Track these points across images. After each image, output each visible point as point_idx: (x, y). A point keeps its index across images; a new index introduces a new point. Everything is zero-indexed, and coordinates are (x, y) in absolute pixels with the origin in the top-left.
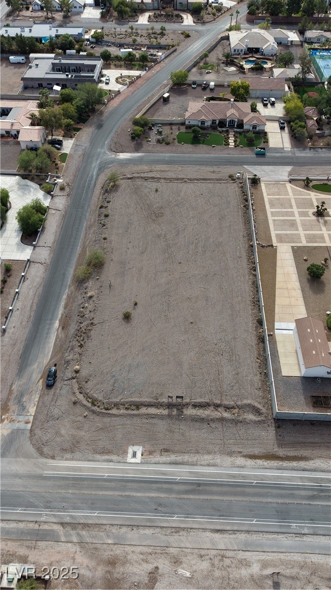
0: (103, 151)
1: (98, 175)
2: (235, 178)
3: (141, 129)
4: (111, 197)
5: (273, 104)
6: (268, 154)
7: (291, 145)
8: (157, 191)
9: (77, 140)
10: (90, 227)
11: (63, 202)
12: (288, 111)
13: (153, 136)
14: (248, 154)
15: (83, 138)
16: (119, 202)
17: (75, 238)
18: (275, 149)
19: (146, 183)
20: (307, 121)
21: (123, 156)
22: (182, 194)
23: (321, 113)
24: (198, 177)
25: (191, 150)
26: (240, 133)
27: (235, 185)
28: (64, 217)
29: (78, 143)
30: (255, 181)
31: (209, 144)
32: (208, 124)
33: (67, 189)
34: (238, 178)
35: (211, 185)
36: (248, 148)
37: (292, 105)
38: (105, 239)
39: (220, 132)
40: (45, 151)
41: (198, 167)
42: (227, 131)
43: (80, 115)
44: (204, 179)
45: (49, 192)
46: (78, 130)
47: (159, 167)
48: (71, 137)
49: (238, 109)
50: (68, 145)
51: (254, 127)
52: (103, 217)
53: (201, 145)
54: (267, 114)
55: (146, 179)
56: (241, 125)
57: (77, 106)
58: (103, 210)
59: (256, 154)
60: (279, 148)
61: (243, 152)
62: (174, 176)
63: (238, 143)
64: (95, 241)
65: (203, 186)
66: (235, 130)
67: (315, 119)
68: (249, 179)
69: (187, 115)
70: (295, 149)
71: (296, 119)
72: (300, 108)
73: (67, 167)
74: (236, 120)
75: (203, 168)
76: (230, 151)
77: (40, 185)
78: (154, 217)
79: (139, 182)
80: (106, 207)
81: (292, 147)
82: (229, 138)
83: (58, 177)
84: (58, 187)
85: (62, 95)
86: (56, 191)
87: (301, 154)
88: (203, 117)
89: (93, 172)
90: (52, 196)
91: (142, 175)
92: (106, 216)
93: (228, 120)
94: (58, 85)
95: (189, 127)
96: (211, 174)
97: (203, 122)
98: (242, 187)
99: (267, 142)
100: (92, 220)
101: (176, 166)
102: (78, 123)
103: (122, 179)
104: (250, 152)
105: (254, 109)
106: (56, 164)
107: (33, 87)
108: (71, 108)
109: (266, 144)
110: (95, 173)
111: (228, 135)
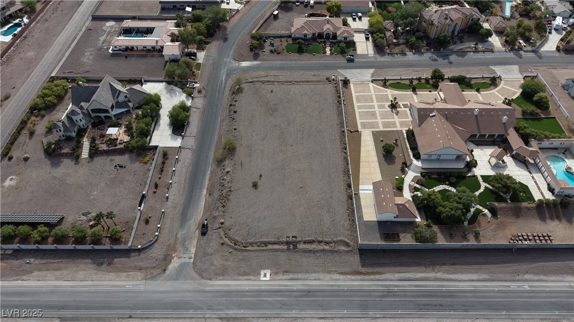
0: (228, 60)
1: (226, 80)
2: (331, 80)
3: (257, 42)
4: (237, 97)
5: (360, 18)
6: (356, 60)
7: (374, 52)
8: (272, 92)
9: (207, 52)
10: (223, 121)
11: (201, 102)
12: (371, 25)
13: (267, 47)
14: (341, 60)
15: (213, 50)
16: (244, 101)
17: (213, 129)
18: (362, 55)
19: (263, 86)
20: (386, 33)
21: (245, 64)
22: (291, 94)
23: (396, 26)
24: (303, 80)
25: (297, 58)
26: (335, 44)
27: (331, 85)
28: (203, 113)
29: (209, 54)
30: (346, 82)
31: (311, 53)
32: (310, 36)
33: (203, 92)
34: (333, 80)
35: (312, 86)
36: (341, 55)
37: (374, 20)
38: (235, 129)
39: (319, 43)
40: (185, 62)
41: (303, 72)
42: (324, 42)
43: (208, 31)
44: (307, 82)
45: (189, 95)
46: (208, 43)
47: (273, 73)
48: (203, 50)
49: (333, 25)
50: (201, 56)
51: (345, 38)
52: (232, 113)
53: (305, 54)
54: (356, 27)
55: (263, 82)
56: (335, 36)
57: (206, 25)
58: (232, 107)
59: (347, 60)
60: (364, 55)
61: (337, 59)
62: (284, 80)
63: (333, 51)
64: (228, 131)
65: (307, 87)
66: (331, 40)
67: (392, 31)
68: (341, 80)
69: (293, 30)
70: (377, 55)
71: (377, 32)
72: (380, 22)
73: (202, 74)
74: (331, 33)
75: (307, 72)
76: (327, 58)
77: (182, 89)
78: (270, 112)
79: (258, 85)
80: (234, 105)
81: (375, 54)
82: (326, 48)
83: (196, 83)
84: (197, 90)
85: (193, 15)
86: (195, 94)
87: (380, 59)
88: (306, 32)
89: (222, 78)
90: (193, 98)
91: (260, 79)
92: (235, 112)
93: (325, 33)
94: (189, 6)
95: (295, 39)
96: (312, 77)
97: (305, 35)
98: (336, 87)
99: (355, 50)
100: (225, 115)
101: (286, 71)
102: (207, 38)
103: (245, 83)
104: (343, 58)
105: (345, 23)
106: (194, 72)
107: (168, 8)
108: (202, 26)
109: (355, 51)
110: (224, 79)
111: (325, 45)
